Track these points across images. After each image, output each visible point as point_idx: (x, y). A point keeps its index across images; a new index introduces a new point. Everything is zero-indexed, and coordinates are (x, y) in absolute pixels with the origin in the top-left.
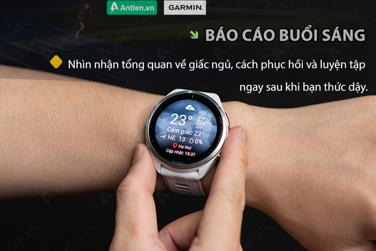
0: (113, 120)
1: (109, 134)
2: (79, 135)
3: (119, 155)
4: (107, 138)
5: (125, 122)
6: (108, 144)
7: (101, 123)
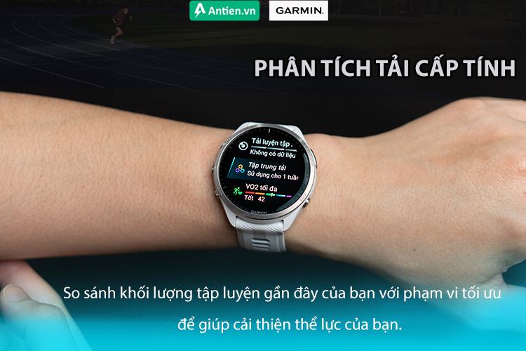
0: (170, 162)
1: (166, 178)
2: (127, 181)
3: (179, 204)
4: (163, 183)
5: (185, 164)
6: (164, 191)
7: (155, 165)
